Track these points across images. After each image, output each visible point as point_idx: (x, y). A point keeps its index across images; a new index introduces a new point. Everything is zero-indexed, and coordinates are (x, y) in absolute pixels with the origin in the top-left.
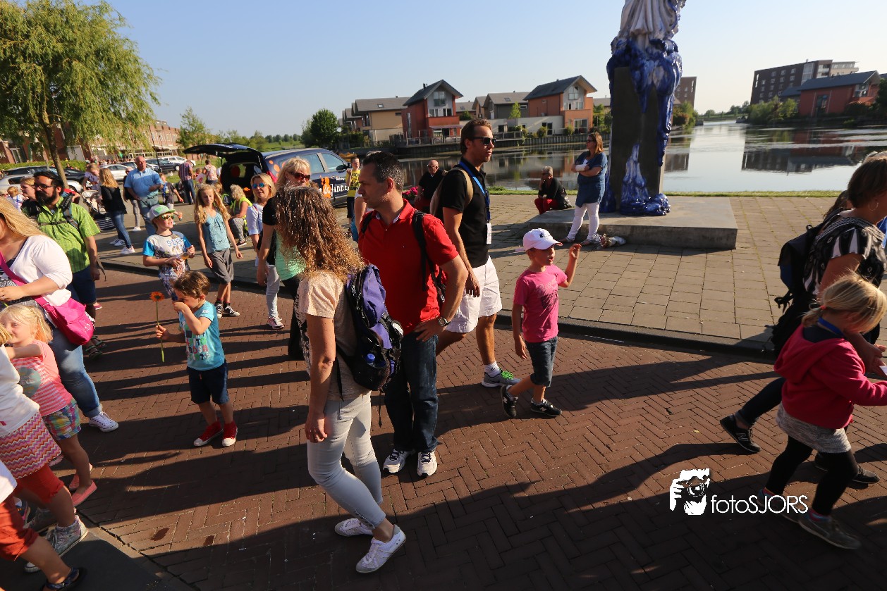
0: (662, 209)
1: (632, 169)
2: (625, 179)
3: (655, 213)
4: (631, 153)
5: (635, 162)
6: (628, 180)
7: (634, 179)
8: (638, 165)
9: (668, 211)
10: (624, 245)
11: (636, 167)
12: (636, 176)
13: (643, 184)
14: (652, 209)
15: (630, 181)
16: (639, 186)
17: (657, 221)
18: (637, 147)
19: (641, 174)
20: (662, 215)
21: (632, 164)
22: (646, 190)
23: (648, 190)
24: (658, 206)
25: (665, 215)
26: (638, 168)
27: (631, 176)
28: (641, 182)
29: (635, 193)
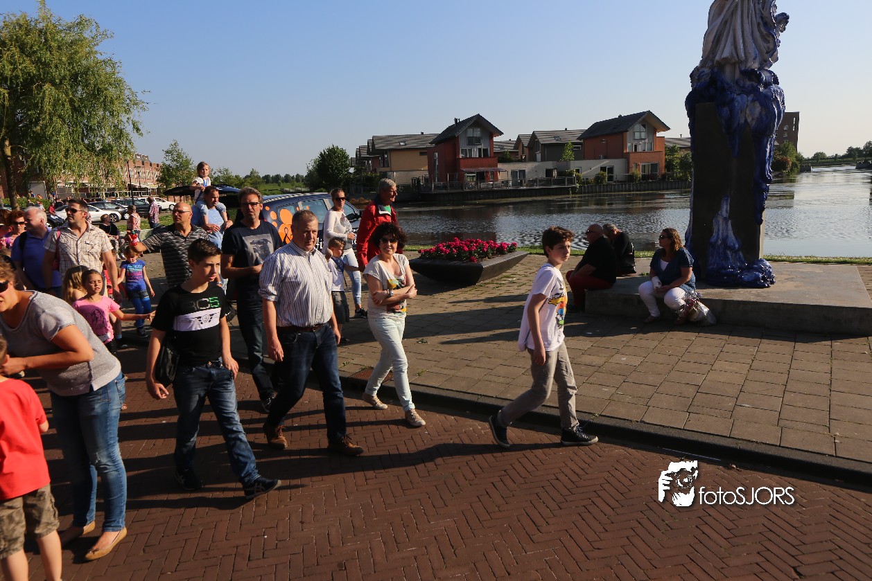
0: (763, 278)
1: (721, 227)
2: (713, 240)
3: (755, 284)
4: (719, 207)
5: (725, 219)
6: (717, 241)
7: (725, 239)
8: (730, 222)
9: (772, 283)
10: (712, 325)
11: (727, 224)
12: (727, 237)
13: (737, 246)
14: (750, 279)
15: (720, 242)
16: (732, 249)
17: (758, 295)
18: (727, 200)
19: (734, 234)
20: (765, 287)
21: (721, 221)
22: (741, 254)
23: (743, 254)
24: (758, 276)
25: (768, 287)
26: (730, 227)
27: (720, 235)
28: (734, 245)
29: (726, 258)
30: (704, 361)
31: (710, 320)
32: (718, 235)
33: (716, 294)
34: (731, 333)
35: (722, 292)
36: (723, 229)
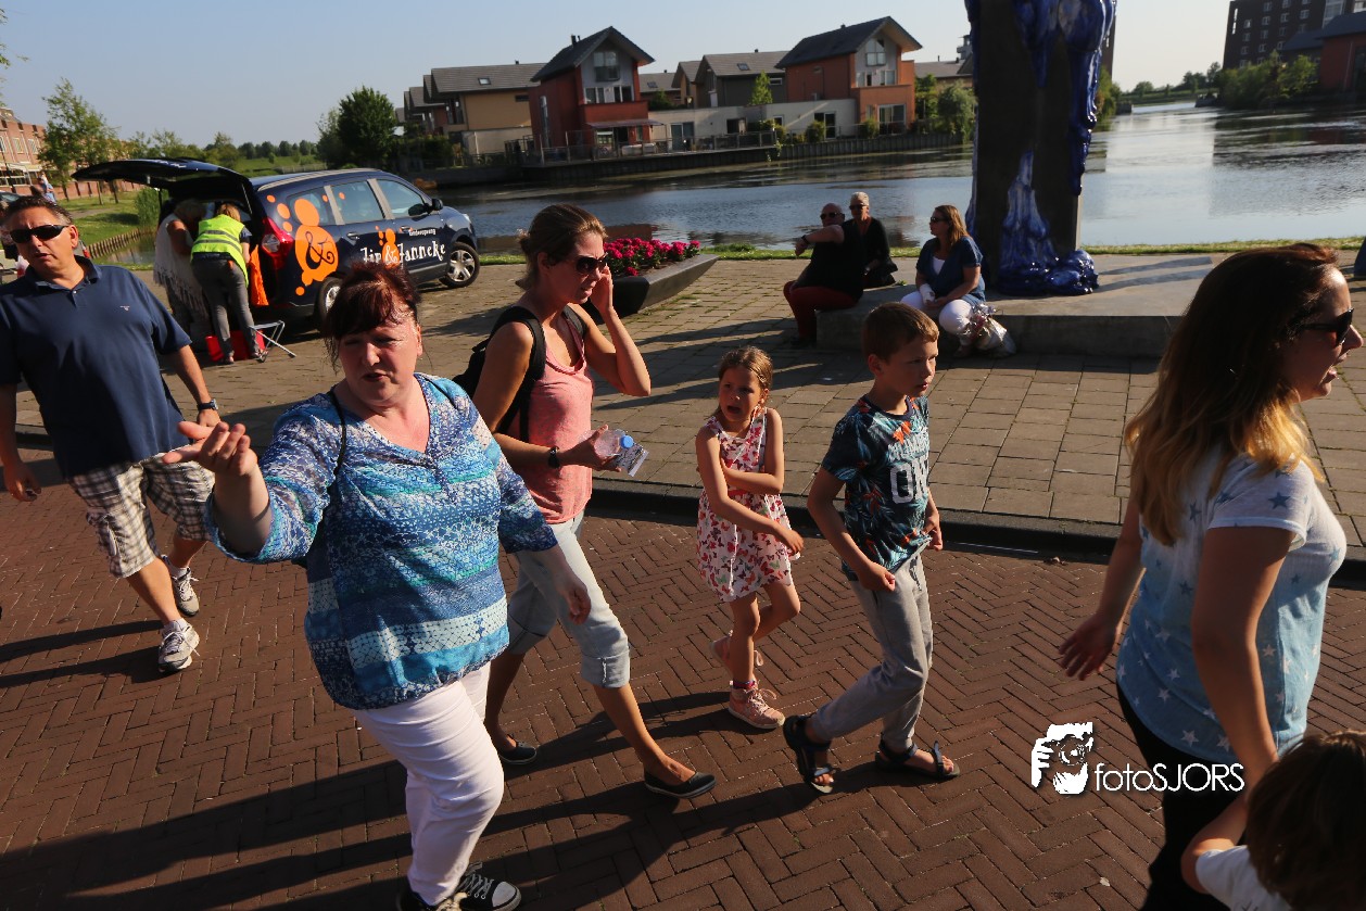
0: (1082, 279)
1: (1020, 202)
2: (1008, 222)
3: (1070, 289)
4: (1017, 171)
5: (1026, 188)
6: (1014, 225)
7: (1026, 222)
8: (1033, 193)
9: (1095, 286)
10: (1010, 355)
11: (1028, 196)
12: (1029, 216)
13: (1044, 230)
14: (1064, 282)
15: (1018, 226)
16: (1037, 236)
17: (1076, 306)
18: (1029, 157)
19: (1039, 211)
20: (1084, 293)
21: (1020, 192)
22: (1049, 244)
23: (1053, 243)
24: (1074, 276)
25: (1089, 292)
26: (1033, 201)
27: (1019, 216)
28: (1039, 229)
29: (1028, 250)
30: (1003, 410)
31: (1009, 347)
32: (1016, 214)
33: (1014, 307)
34: (1038, 366)
35: (1023, 305)
36: (1023, 204)
